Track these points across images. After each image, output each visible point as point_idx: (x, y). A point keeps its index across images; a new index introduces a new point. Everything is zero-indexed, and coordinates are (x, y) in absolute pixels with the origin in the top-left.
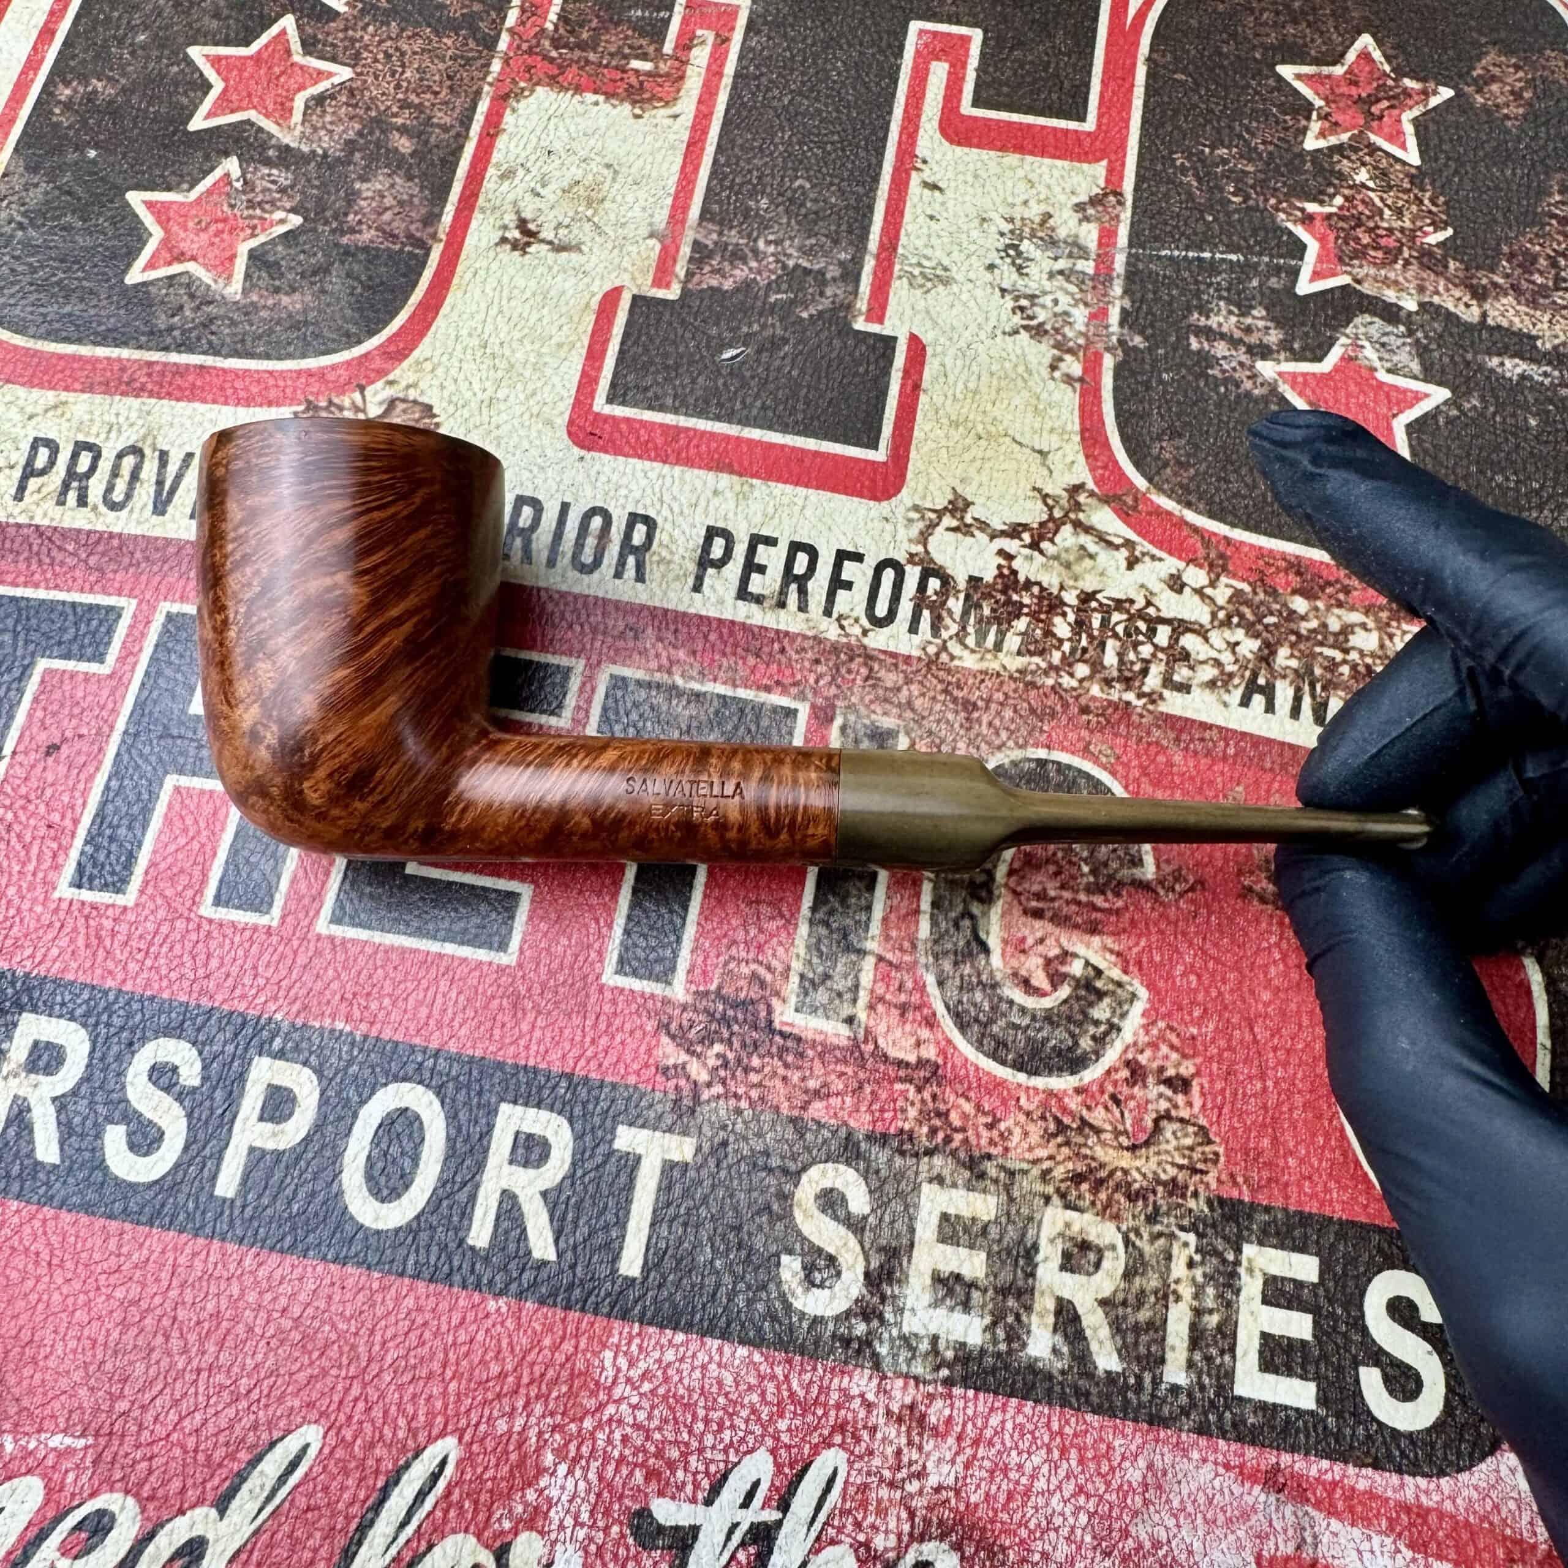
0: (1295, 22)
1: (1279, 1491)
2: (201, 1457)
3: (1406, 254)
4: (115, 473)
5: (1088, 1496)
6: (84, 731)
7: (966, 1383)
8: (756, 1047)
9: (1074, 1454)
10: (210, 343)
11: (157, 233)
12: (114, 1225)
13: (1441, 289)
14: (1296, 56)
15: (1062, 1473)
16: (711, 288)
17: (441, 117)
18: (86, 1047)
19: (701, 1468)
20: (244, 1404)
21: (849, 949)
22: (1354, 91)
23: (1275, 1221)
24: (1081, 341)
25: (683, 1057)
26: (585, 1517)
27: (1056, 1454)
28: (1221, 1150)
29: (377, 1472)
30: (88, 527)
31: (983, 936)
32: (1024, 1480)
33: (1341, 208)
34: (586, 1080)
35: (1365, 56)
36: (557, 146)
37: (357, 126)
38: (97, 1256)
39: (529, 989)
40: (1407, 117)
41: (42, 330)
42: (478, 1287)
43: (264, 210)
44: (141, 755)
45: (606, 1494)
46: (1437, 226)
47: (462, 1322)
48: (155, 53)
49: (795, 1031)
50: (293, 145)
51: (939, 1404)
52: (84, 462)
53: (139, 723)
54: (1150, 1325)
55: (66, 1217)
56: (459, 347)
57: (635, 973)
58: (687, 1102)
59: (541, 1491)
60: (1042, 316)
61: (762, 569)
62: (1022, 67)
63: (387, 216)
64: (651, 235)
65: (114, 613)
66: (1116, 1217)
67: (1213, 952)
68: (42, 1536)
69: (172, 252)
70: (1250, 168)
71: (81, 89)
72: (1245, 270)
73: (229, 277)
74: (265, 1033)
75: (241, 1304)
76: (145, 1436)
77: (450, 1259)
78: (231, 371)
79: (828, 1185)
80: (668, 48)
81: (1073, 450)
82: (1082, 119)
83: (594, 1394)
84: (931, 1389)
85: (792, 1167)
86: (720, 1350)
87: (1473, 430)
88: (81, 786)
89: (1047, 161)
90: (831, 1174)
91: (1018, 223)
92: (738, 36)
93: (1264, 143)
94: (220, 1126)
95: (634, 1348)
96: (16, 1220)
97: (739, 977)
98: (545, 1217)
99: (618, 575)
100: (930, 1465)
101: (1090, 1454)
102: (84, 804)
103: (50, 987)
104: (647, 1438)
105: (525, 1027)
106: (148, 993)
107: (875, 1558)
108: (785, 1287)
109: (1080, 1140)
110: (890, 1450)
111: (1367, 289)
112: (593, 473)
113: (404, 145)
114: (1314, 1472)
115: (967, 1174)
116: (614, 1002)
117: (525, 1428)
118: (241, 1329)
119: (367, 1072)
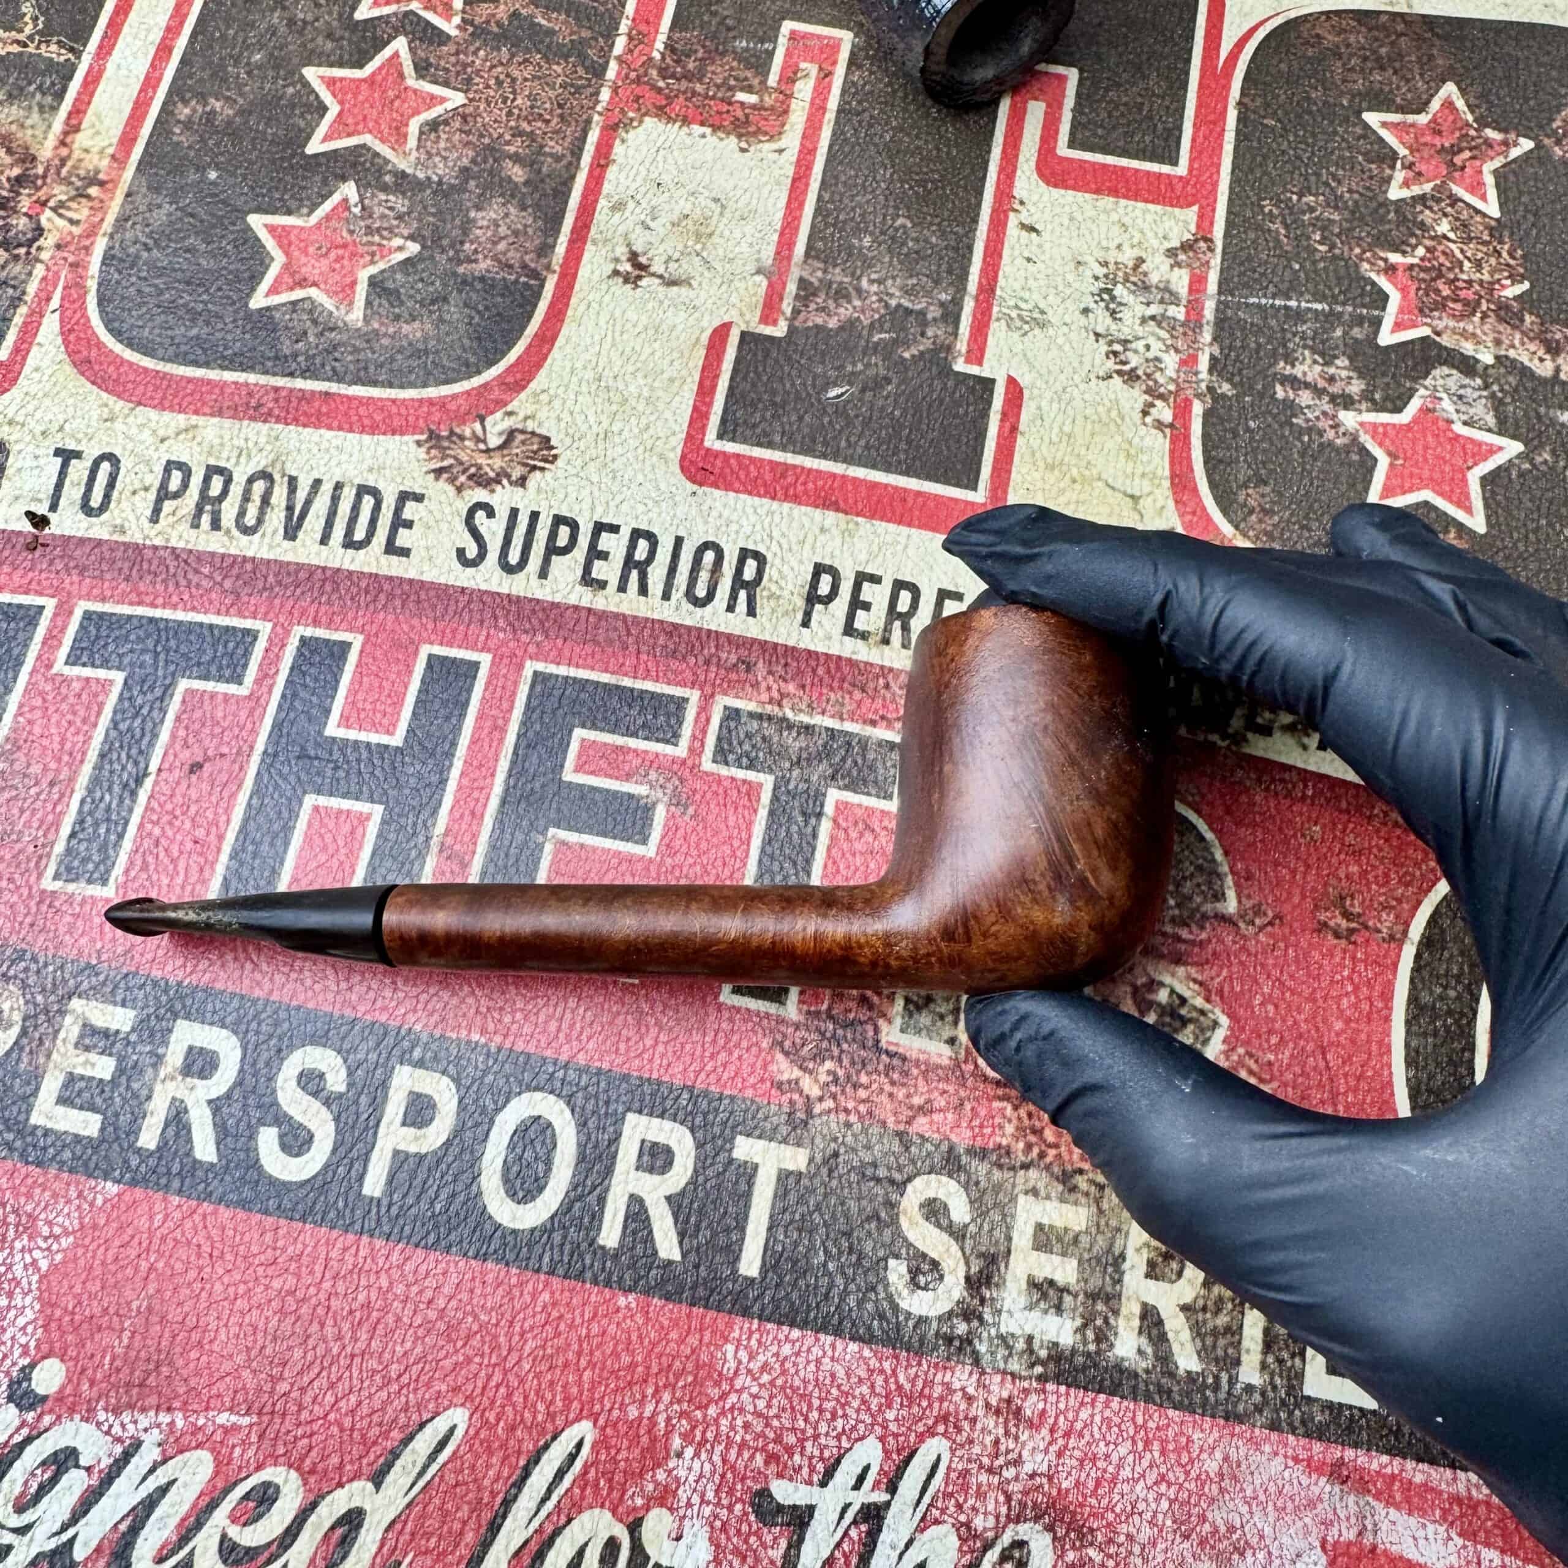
0: (1382, 68)
1: (1344, 1482)
2: (356, 1434)
3: (1484, 307)
4: (246, 498)
5: (1169, 1485)
6: (225, 750)
7: (1058, 1379)
8: (864, 1065)
9: (1156, 1446)
10: (334, 369)
11: (279, 258)
12: (270, 1220)
13: (1517, 342)
14: (1382, 103)
15: (1145, 1463)
16: (816, 326)
17: (554, 147)
18: (238, 1053)
19: (817, 1453)
20: (395, 1387)
22: (1438, 141)
24: (1172, 387)
25: (797, 1073)
26: (710, 1495)
27: (1140, 1446)
29: (519, 1453)
30: (222, 551)
32: (1111, 1469)
33: (1422, 259)
34: (706, 1093)
35: (1448, 104)
36: (666, 178)
37: (471, 153)
38: (255, 1249)
39: (651, 1007)
40: (1488, 167)
41: (171, 351)
42: (608, 1284)
43: (383, 237)
44: (280, 774)
45: (729, 1475)
46: (1515, 279)
47: (595, 1315)
48: (271, 73)
49: (901, 1051)
50: (409, 171)
51: (1033, 1398)
52: (216, 485)
53: (277, 743)
54: (1228, 1330)
55: (225, 1213)
56: (575, 379)
57: (750, 993)
59: (670, 1472)
60: (1134, 361)
61: (867, 606)
62: (1116, 108)
63: (502, 246)
64: (758, 272)
65: (251, 636)
67: (1290, 983)
68: (213, 1505)
69: (294, 278)
70: (1336, 217)
71: (200, 109)
72: (1330, 319)
73: (351, 303)
74: (406, 1044)
75: (390, 1296)
76: (305, 1415)
77: (581, 1256)
78: (355, 398)
79: (932, 1195)
80: (773, 80)
81: (1163, 494)
82: (1174, 162)
83: (717, 1384)
84: (1026, 1384)
85: (898, 1177)
86: (833, 1346)
87: (1543, 483)
88: (223, 804)
89: (1140, 205)
90: (934, 1184)
91: (1112, 267)
92: (840, 70)
93: (1350, 191)
94: (366, 1129)
95: (754, 1342)
96: (177, 1215)
97: (848, 999)
98: (669, 1220)
99: (731, 608)
100: (1025, 1454)
101: (1171, 1447)
102: (228, 821)
103: (200, 995)
104: (767, 1425)
105: (649, 1042)
106: (294, 1003)
107: (976, 1536)
108: (892, 1289)
110: (988, 1440)
111: (1446, 341)
112: (705, 507)
113: (518, 173)
114: (1375, 1466)
115: (1060, 1188)
116: (731, 1020)
117: (655, 1413)
118: (390, 1319)
119: (502, 1082)
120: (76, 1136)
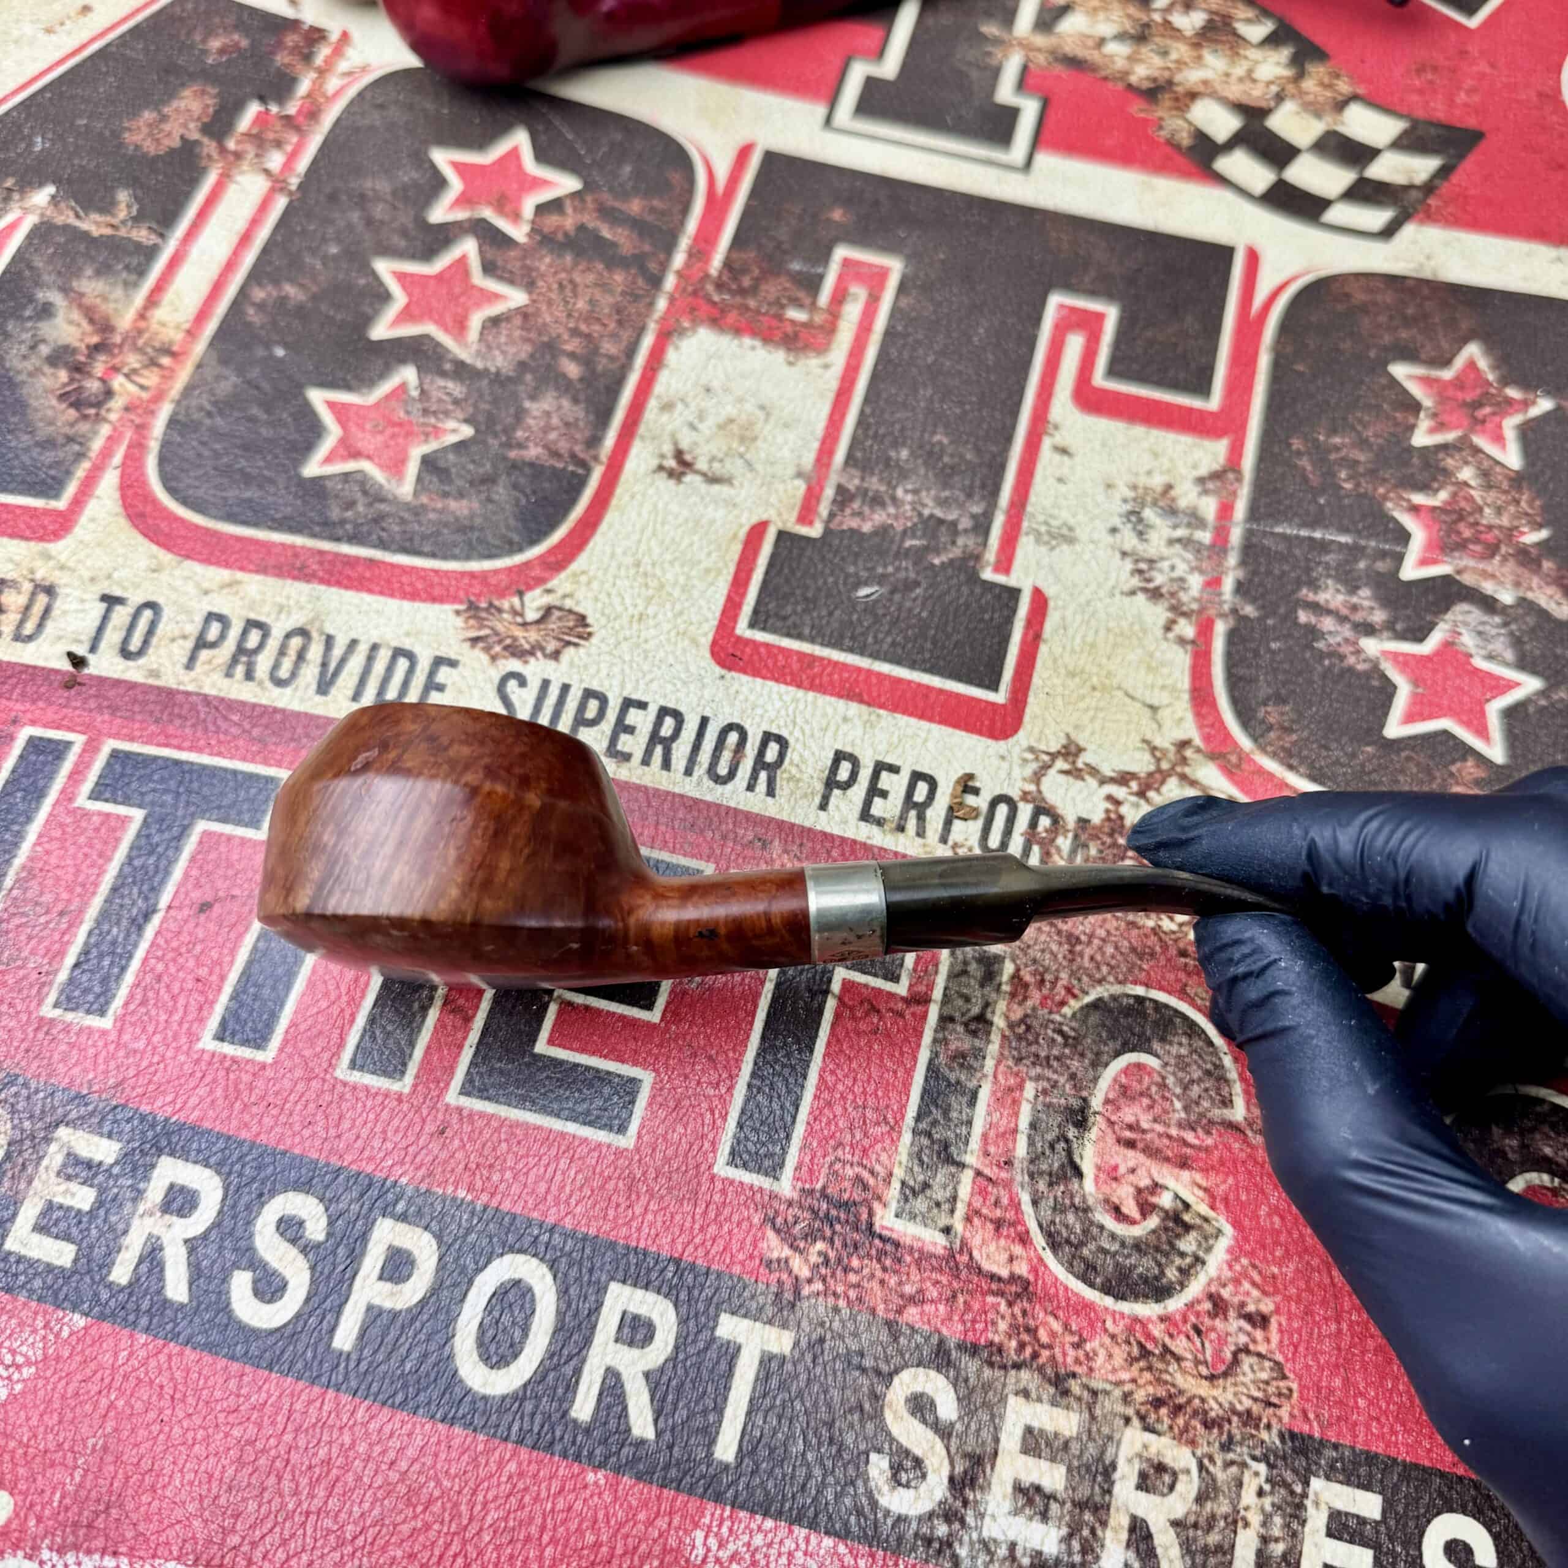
3: (1503, 551)
4: (283, 652)
6: (237, 892)
8: (856, 1247)
10: (380, 538)
11: (336, 432)
12: (235, 1367)
13: (1534, 586)
16: (851, 529)
17: (610, 349)
18: (219, 1194)
20: (349, 1549)
21: (950, 1160)
22: (1460, 396)
23: (1342, 1459)
24: (1195, 606)
25: (787, 1252)
28: (1295, 1386)
30: (254, 700)
31: (1077, 1160)
33: (1444, 502)
34: (693, 1266)
35: (1470, 364)
36: (715, 384)
37: (530, 350)
38: (218, 1394)
39: (644, 1174)
41: (223, 512)
42: (577, 1458)
43: (438, 419)
46: (1532, 528)
47: (561, 1490)
48: (345, 265)
49: (894, 1236)
50: (469, 361)
52: (254, 639)
54: (1219, 1549)
55: (191, 1355)
56: (614, 564)
57: (745, 1166)
58: (788, 1296)
60: (1159, 580)
61: (884, 794)
63: (553, 436)
64: (798, 476)
66: (1192, 1443)
69: (350, 451)
70: (1361, 458)
71: (275, 293)
73: (402, 479)
74: (390, 1196)
75: (352, 1454)
77: (552, 1428)
78: (399, 566)
79: (918, 1388)
80: (823, 302)
81: (1182, 706)
82: (1205, 396)
85: (884, 1368)
86: (807, 1540)
88: (231, 944)
89: (1171, 434)
90: (921, 1378)
91: (1141, 492)
92: (889, 297)
94: (342, 1279)
95: (724, 1530)
96: (143, 1353)
97: (843, 1179)
98: (646, 1397)
99: (751, 787)
102: (233, 962)
103: (188, 1133)
106: (281, 1147)
108: (872, 1484)
109: (1160, 1366)
111: (1464, 578)
112: (732, 691)
113: (573, 371)
115: (1052, 1390)
116: (723, 1192)
119: (485, 1242)
120: (48, 1265)
